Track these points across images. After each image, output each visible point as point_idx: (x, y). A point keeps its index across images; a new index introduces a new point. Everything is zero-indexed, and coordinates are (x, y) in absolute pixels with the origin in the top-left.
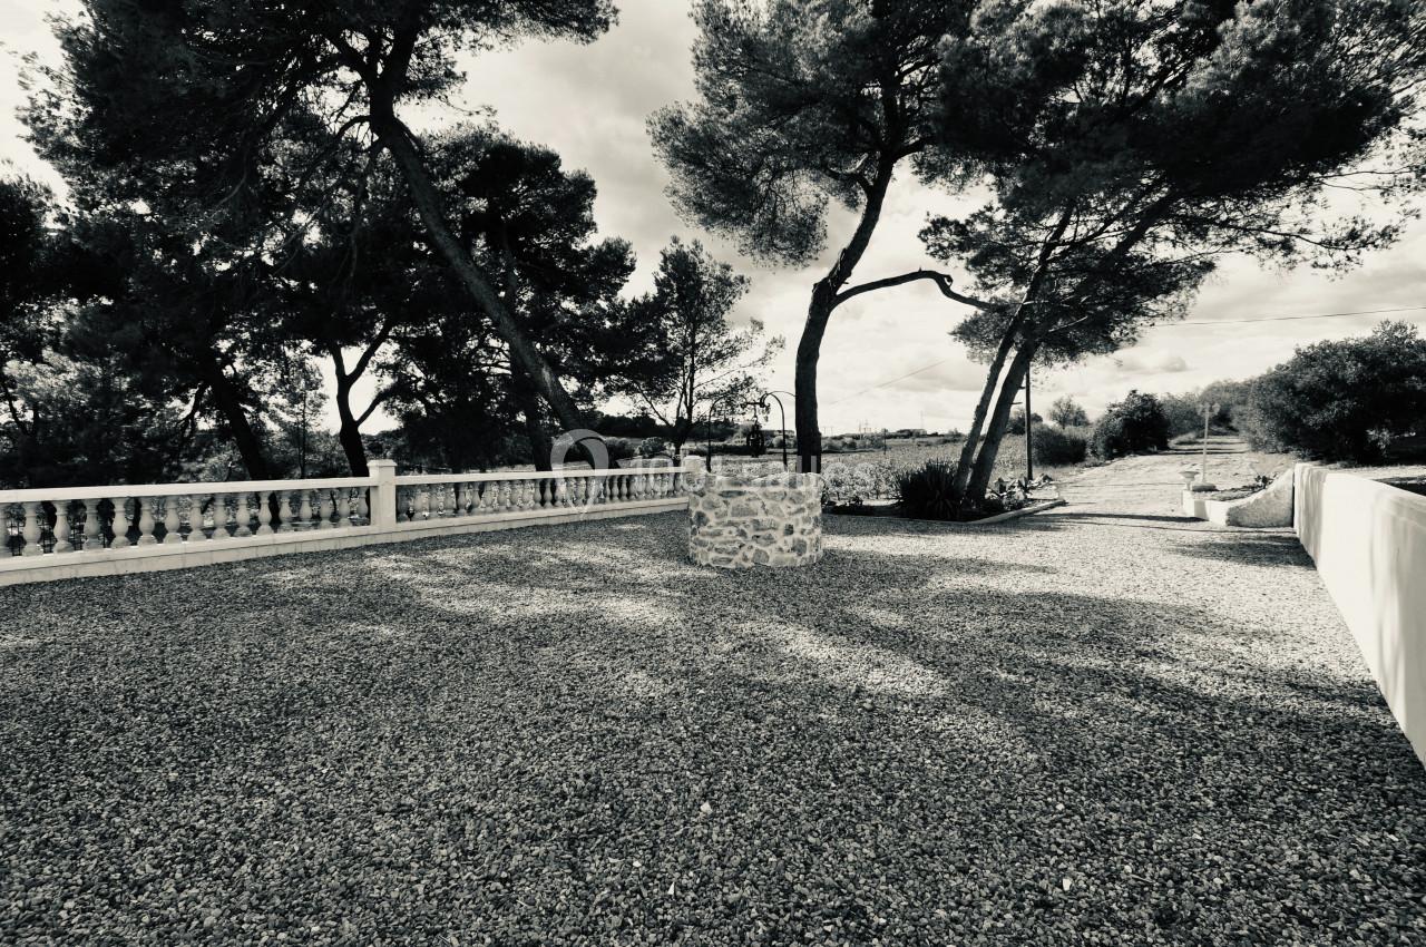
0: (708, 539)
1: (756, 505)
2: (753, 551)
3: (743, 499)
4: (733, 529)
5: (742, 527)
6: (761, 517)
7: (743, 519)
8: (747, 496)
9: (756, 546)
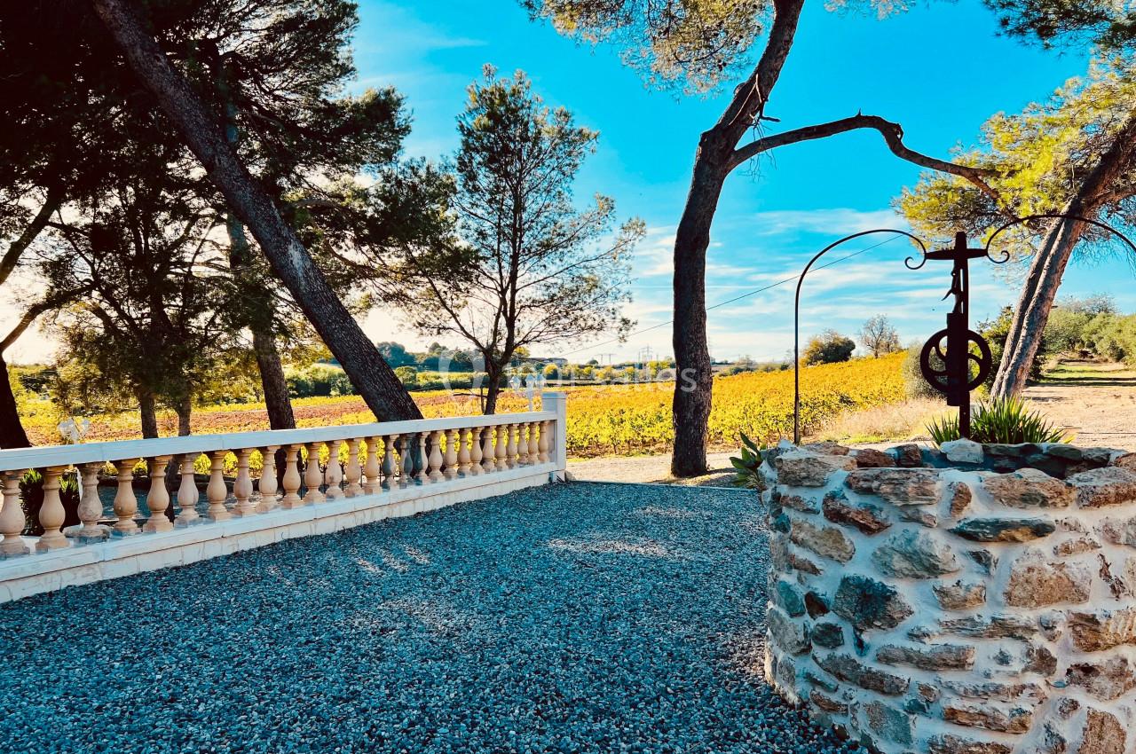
0: (904, 673)
1: (1083, 565)
2: (1079, 718)
3: (1044, 545)
4: (1013, 648)
5: (1038, 640)
6: (1098, 603)
7: (1045, 611)
8: (1061, 537)
9: (1086, 701)
